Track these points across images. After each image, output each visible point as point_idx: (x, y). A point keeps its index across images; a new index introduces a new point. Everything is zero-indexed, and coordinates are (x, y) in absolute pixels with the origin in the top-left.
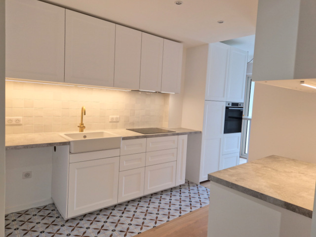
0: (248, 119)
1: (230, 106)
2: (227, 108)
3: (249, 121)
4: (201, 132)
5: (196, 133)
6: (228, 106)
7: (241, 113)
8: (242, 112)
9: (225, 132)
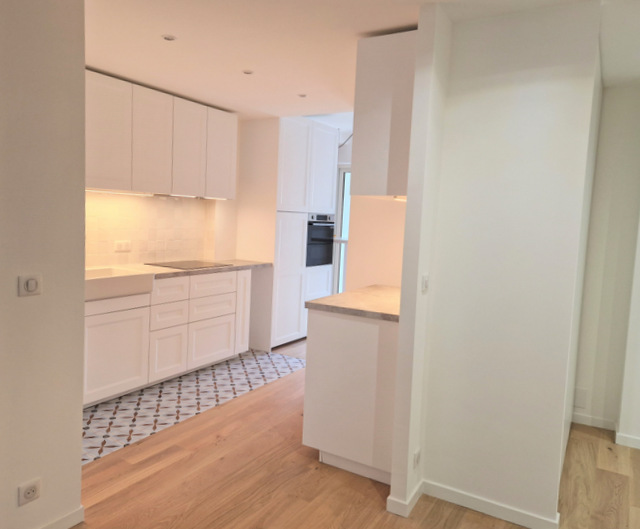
0: (340, 242)
1: (315, 220)
2: (310, 224)
3: (343, 245)
4: (271, 265)
5: (264, 266)
6: (311, 220)
7: (330, 231)
8: (332, 230)
9: (308, 265)
